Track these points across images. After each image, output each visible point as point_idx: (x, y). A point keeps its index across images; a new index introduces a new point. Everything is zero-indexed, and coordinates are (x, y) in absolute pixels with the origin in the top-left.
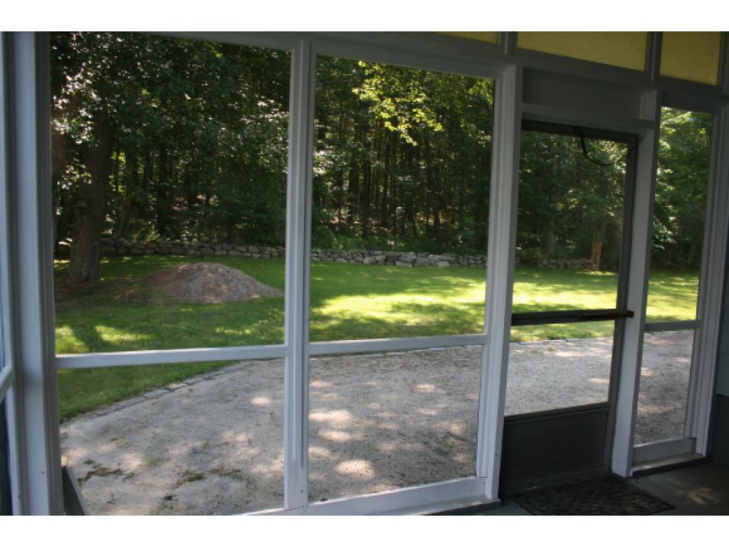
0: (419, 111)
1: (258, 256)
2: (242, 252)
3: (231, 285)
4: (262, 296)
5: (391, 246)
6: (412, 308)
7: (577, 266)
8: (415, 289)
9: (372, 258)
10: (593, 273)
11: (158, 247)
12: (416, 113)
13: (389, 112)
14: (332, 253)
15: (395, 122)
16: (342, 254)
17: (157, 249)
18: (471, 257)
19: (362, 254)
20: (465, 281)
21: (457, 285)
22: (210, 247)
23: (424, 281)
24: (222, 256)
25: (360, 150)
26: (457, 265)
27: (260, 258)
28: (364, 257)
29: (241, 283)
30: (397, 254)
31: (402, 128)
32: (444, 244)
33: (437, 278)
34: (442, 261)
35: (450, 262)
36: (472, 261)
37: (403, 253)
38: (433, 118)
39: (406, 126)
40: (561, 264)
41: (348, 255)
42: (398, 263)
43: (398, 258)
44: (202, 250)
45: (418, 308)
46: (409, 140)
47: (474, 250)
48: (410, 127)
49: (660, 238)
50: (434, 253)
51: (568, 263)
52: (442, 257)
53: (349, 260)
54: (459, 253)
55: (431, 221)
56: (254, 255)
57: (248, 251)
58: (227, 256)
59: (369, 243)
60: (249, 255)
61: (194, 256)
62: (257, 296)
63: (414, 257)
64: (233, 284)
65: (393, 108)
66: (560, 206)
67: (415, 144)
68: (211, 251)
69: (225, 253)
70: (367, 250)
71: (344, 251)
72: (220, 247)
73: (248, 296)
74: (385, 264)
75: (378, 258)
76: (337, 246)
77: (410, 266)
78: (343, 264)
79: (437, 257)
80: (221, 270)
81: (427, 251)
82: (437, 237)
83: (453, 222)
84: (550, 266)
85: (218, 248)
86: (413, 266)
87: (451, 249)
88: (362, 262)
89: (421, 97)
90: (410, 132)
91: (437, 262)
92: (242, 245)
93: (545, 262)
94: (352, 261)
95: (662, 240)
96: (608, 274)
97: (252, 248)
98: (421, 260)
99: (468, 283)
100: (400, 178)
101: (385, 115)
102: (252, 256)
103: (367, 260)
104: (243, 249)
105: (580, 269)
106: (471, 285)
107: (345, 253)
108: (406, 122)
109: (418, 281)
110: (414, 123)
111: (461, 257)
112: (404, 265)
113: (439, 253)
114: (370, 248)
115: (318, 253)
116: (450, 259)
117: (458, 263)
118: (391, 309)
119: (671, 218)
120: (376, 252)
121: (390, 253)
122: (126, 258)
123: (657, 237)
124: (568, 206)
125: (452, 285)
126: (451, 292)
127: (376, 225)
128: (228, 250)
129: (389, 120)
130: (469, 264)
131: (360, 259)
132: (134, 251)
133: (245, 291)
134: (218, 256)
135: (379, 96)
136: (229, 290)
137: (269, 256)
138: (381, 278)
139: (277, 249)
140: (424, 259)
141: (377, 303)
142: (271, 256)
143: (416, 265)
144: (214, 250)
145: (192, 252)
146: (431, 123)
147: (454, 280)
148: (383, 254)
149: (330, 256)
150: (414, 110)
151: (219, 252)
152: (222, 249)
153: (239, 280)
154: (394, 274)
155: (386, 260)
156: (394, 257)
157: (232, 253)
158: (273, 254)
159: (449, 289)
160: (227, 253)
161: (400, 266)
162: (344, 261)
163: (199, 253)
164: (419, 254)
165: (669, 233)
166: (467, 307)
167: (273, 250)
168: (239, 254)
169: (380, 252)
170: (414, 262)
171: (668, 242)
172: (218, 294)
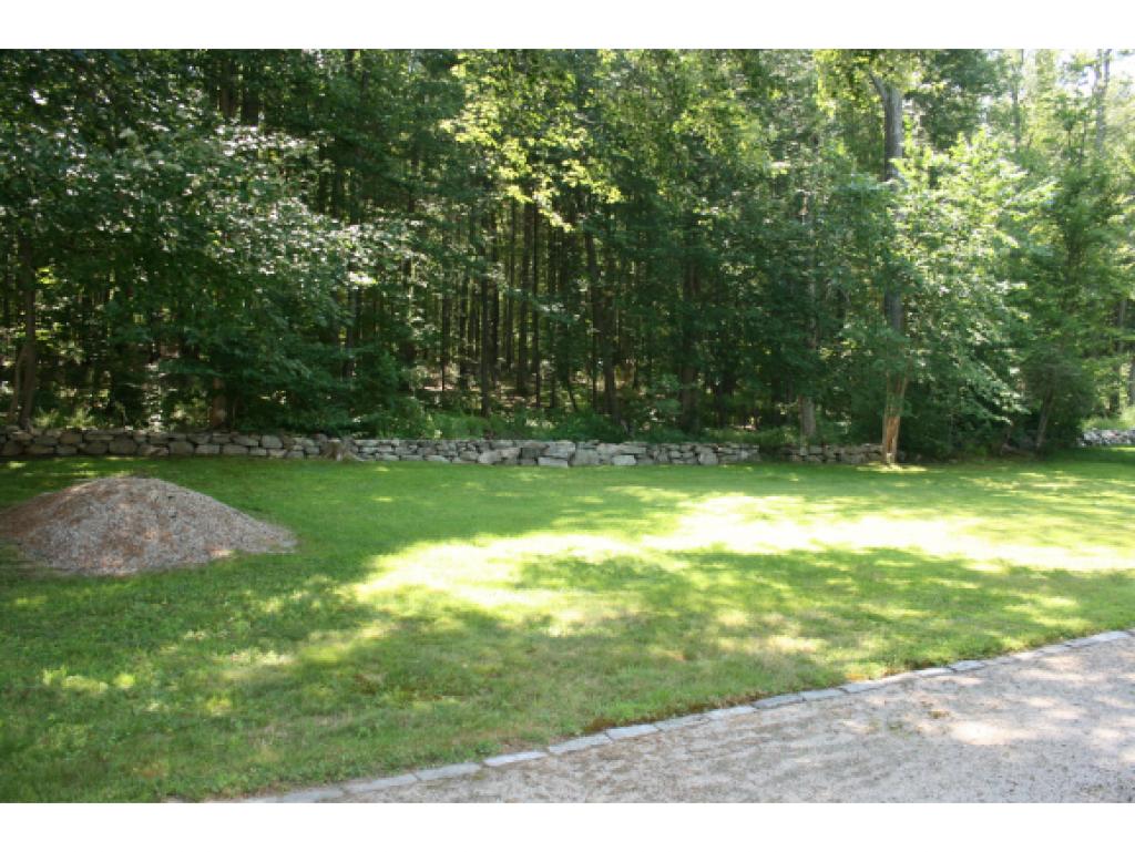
0: (576, 164)
1: (280, 454)
2: (249, 447)
3: (171, 529)
4: (238, 551)
5: (531, 428)
6: (566, 571)
7: (859, 457)
8: (573, 520)
9: (495, 453)
10: (885, 469)
11: (84, 441)
12: (569, 168)
13: (514, 166)
14: (420, 445)
15: (528, 185)
16: (439, 448)
17: (82, 446)
18: (673, 446)
19: (477, 446)
20: (668, 494)
21: (653, 505)
22: (188, 440)
23: (589, 499)
24: (210, 456)
25: (473, 259)
26: (650, 461)
27: (285, 457)
28: (480, 452)
29: (196, 522)
30: (541, 444)
31: (542, 196)
32: (624, 423)
33: (615, 489)
34: (621, 454)
35: (636, 456)
36: (675, 454)
37: (551, 443)
38: (603, 177)
39: (548, 193)
40: (831, 454)
41: (451, 449)
42: (542, 461)
43: (543, 452)
44: (172, 445)
45: (579, 572)
46: (556, 220)
47: (678, 434)
48: (558, 194)
49: (1002, 404)
50: (608, 441)
51: (842, 451)
52: (621, 447)
53: (453, 457)
54: (653, 438)
55: (600, 384)
56: (273, 453)
57: (260, 446)
58: (220, 455)
59: (491, 425)
60: (263, 452)
61: (154, 457)
62: (225, 552)
63: (573, 449)
64: (174, 525)
65: (522, 160)
66: (825, 353)
67: (568, 228)
68: (189, 447)
69: (216, 449)
70: (487, 438)
71: (443, 441)
72: (207, 437)
73: (207, 552)
74: (519, 464)
75: (506, 453)
76: (432, 432)
77: (565, 465)
78: (441, 466)
79: (613, 448)
80: (154, 494)
81: (595, 437)
82: (610, 412)
83: (636, 385)
84: (811, 458)
85: (202, 439)
86: (570, 465)
87: (638, 433)
88: (476, 461)
89: (576, 136)
90: (556, 204)
91: (612, 456)
92: (249, 434)
93: (803, 451)
94: (457, 460)
95: (1005, 408)
96: (914, 469)
97: (267, 439)
98: (584, 454)
99: (676, 501)
100: (546, 309)
101: (505, 173)
102: (268, 455)
103: (485, 458)
104: (252, 442)
105: (862, 463)
106: (680, 505)
107: (444, 445)
108: (549, 186)
109: (579, 499)
110: (565, 188)
111: (656, 447)
112: (555, 463)
113: (618, 441)
114: (491, 434)
115: (393, 446)
116: (637, 450)
117: (652, 457)
118: (517, 579)
119: (1014, 371)
120: (502, 442)
121: (528, 443)
122: (15, 465)
123: (997, 403)
124: (839, 354)
125: (645, 505)
126: (646, 523)
127: (508, 393)
128: (222, 445)
129: (516, 181)
130: (671, 459)
131: (473, 455)
132: (35, 450)
133: (200, 543)
134: (202, 456)
135: (494, 135)
136: (162, 539)
137: (301, 454)
138: (509, 495)
139: (315, 439)
140: (591, 452)
141: (490, 561)
142: (306, 453)
143: (575, 463)
144: (196, 445)
145: (152, 449)
146: (597, 187)
147: (646, 494)
148: (514, 445)
149: (415, 452)
150: (565, 163)
151: (204, 449)
152: (211, 442)
153: (194, 515)
154: (534, 485)
155: (520, 456)
156: (534, 450)
157: (230, 449)
158: (308, 450)
159: (639, 516)
160: (221, 449)
161: (546, 467)
162: (443, 459)
163: (165, 451)
164: (581, 443)
165: (1016, 395)
166: (685, 564)
167: (310, 442)
168: (244, 450)
169: (509, 443)
170: (571, 459)
171: (1017, 412)
172: (132, 551)
